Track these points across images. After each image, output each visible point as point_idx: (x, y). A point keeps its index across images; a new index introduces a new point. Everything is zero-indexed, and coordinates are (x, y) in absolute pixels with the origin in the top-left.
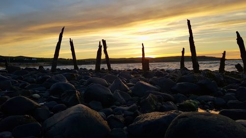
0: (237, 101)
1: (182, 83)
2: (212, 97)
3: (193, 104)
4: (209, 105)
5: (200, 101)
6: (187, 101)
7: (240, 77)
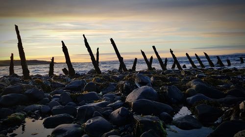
0: (61, 106)
1: (8, 95)
2: (39, 105)
3: (19, 118)
4: (35, 114)
5: (26, 112)
6: (12, 116)
7: (65, 80)
